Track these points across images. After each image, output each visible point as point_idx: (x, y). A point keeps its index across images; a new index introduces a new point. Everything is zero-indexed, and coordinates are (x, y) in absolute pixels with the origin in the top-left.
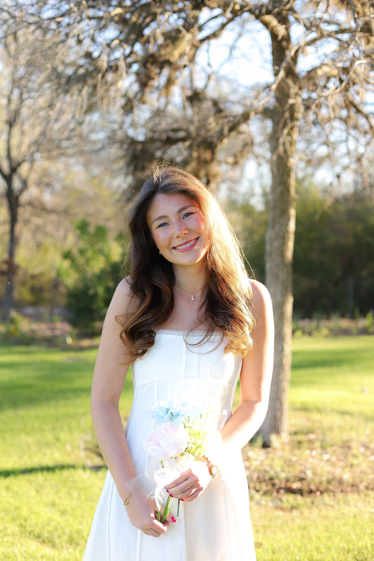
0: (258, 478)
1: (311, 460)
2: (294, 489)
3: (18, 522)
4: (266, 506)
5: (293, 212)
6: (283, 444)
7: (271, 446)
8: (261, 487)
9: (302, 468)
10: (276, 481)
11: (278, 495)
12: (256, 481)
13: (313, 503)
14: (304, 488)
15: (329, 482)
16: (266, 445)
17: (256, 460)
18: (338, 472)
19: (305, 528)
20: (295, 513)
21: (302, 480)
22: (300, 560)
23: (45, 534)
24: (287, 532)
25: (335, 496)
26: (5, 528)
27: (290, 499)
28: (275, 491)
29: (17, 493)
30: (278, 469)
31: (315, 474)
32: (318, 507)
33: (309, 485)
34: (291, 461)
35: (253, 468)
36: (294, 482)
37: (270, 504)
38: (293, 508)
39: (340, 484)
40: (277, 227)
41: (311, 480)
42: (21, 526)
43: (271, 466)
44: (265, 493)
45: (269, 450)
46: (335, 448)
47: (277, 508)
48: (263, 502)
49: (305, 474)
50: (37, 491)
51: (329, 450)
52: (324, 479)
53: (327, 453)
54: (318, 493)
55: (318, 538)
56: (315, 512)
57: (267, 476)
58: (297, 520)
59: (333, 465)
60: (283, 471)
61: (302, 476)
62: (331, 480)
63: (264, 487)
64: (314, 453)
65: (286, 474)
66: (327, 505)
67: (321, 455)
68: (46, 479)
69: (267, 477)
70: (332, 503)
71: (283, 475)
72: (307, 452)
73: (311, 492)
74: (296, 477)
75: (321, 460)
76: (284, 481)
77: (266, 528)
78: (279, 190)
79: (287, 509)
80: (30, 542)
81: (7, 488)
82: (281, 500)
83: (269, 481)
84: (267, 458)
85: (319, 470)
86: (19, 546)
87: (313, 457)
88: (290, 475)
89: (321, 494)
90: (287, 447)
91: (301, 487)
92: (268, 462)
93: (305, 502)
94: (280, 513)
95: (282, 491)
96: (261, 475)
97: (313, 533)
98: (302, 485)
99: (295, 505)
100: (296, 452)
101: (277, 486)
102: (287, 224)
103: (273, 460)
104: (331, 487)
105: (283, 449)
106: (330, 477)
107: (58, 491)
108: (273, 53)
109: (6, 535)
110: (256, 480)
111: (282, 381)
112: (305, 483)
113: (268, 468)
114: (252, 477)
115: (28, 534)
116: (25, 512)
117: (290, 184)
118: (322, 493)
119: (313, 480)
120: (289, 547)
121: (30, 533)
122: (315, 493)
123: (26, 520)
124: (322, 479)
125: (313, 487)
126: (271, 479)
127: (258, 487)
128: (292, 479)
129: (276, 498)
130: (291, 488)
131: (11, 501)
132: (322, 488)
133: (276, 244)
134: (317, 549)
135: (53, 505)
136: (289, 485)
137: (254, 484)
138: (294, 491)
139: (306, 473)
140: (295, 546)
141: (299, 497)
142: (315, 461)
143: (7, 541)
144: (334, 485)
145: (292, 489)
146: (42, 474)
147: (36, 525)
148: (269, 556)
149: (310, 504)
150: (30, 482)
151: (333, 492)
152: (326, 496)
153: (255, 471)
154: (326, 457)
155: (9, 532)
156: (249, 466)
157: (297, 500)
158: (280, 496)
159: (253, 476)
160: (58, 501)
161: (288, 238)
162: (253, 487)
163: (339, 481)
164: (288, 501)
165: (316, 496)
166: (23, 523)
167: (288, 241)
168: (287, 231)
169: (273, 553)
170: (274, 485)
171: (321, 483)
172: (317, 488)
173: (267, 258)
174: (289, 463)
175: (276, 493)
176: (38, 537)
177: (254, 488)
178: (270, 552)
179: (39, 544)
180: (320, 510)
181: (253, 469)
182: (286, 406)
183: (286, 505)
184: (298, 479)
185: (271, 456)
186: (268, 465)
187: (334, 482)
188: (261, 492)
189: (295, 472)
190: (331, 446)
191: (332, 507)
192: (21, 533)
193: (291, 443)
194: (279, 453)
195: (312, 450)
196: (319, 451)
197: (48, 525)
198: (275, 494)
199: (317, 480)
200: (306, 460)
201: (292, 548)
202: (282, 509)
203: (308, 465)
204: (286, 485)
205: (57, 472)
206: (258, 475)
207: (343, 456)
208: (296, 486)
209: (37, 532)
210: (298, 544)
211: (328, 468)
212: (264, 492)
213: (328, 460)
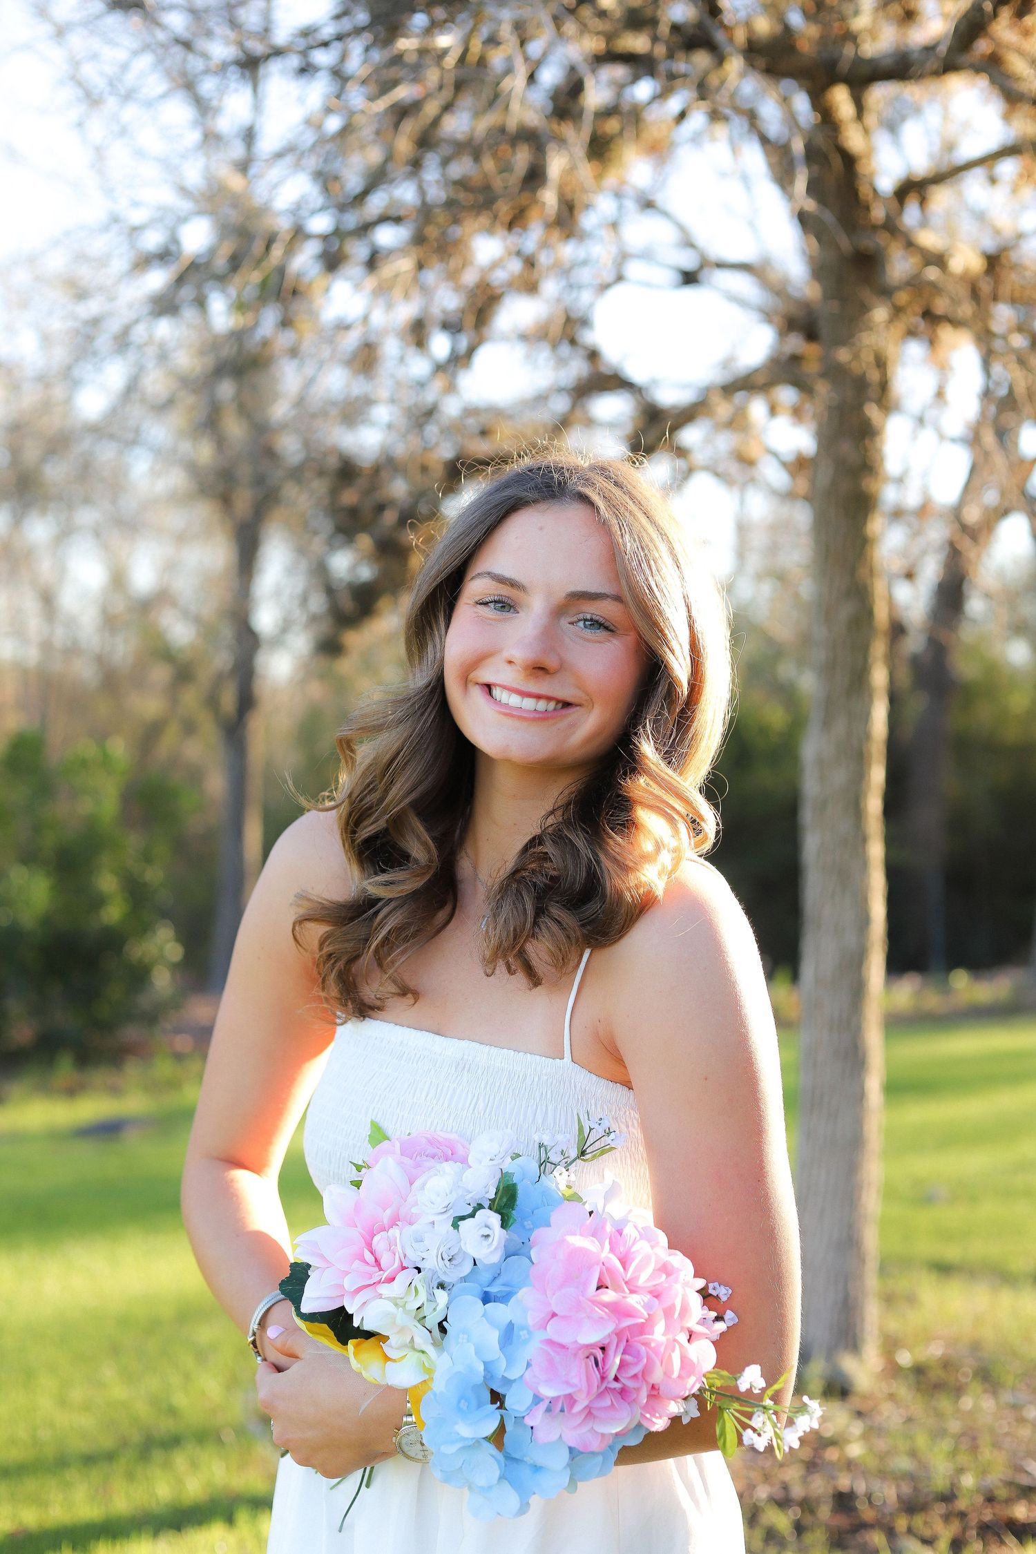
5: (879, 677)
7: (853, 1389)
10: (962, 1504)
16: (840, 1390)
35: (863, 1467)
36: (1009, 1501)
40: (840, 727)
43: (916, 1458)
44: (956, 1547)
45: (857, 1403)
49: (1025, 1471)
57: (924, 1489)
60: (960, 1471)
61: (1023, 1479)
63: (940, 1528)
65: (976, 1478)
69: (929, 1492)
71: (969, 1484)
74: (1009, 1484)
76: (984, 1502)
78: (846, 611)
83: (939, 1504)
84: (871, 1430)
88: (990, 1480)
95: (1008, 1537)
96: (906, 1489)
101: (973, 1520)
102: (866, 717)
105: (894, 1397)
110: (899, 1506)
113: (913, 1467)
114: (883, 1498)
126: (945, 1498)
127: (920, 1529)
128: (1002, 1493)
130: (1015, 1519)
133: (840, 776)
136: (1003, 1511)
137: (902, 1518)
139: (1026, 1468)
159: (882, 1492)
161: (871, 755)
162: (906, 1530)
167: (869, 768)
168: (867, 736)
170: (962, 1515)
177: (910, 1531)
184: (1016, 1490)
186: (902, 1456)
188: (942, 1545)
189: (997, 1469)
194: (890, 1410)
203: (1011, 1444)
204: (994, 1514)
206: (897, 1488)
208: (1022, 1513)
212: (948, 1544)
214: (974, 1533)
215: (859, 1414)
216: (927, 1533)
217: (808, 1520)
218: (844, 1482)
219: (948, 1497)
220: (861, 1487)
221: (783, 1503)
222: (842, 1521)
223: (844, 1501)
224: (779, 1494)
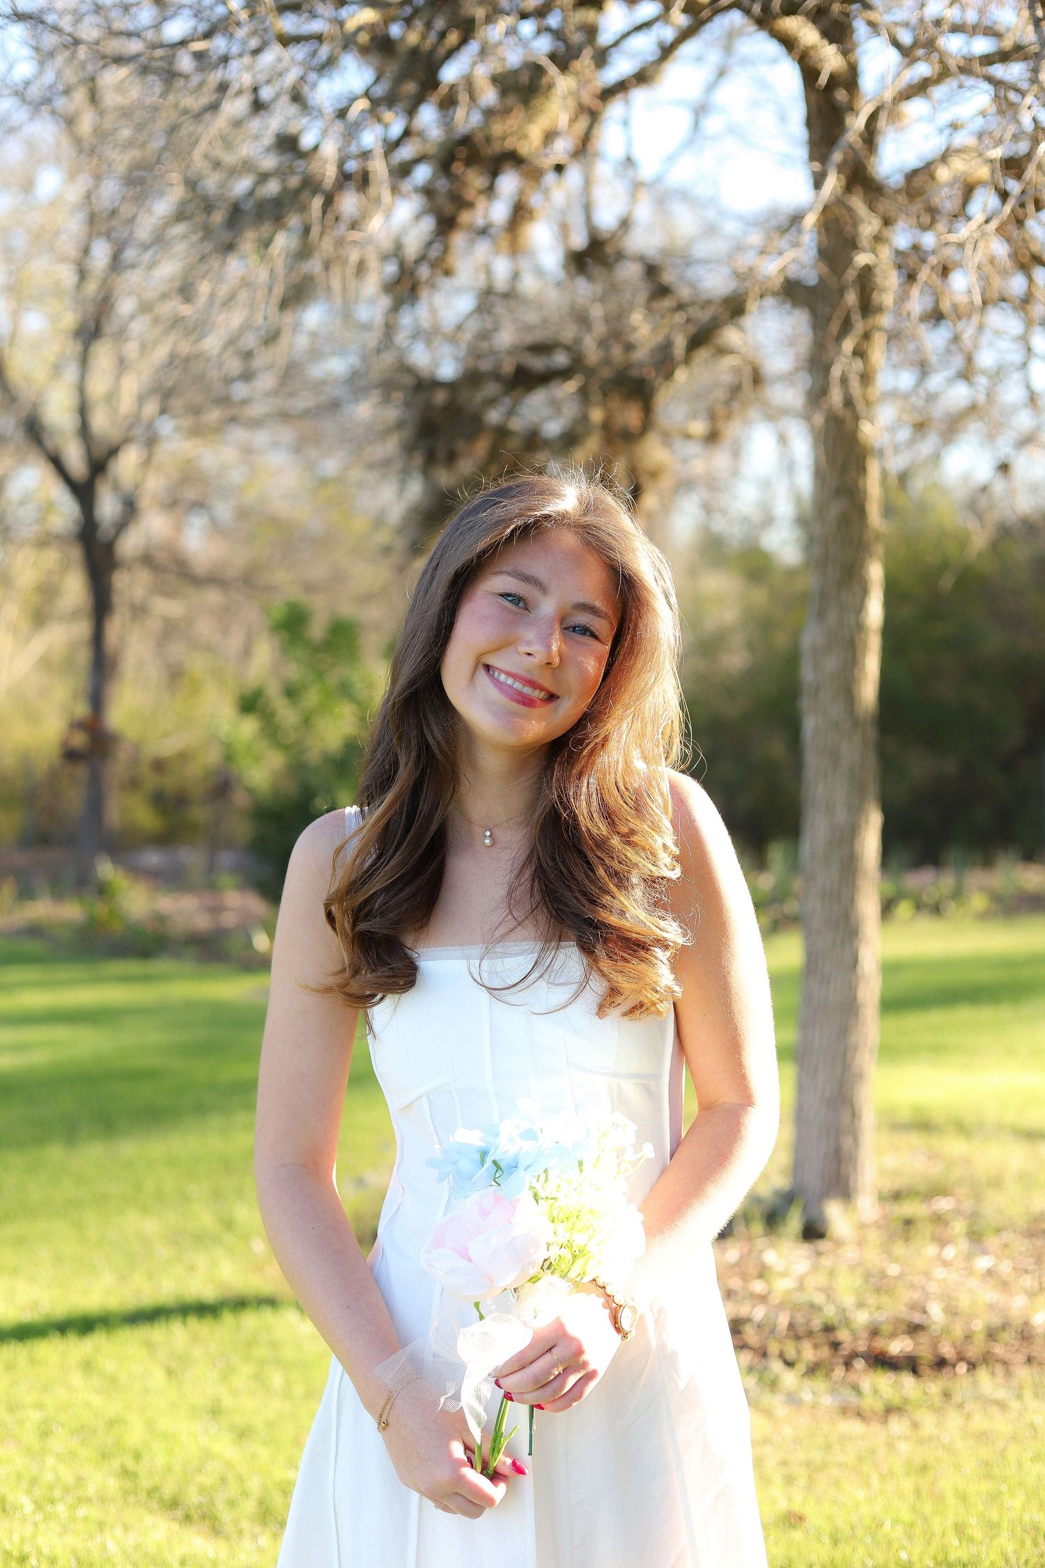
0: (791, 1326)
1: (939, 1273)
2: (892, 1358)
3: (116, 1464)
4: (814, 1406)
5: (875, 572)
6: (862, 1226)
7: (828, 1233)
8: (799, 1352)
9: (916, 1296)
10: (843, 1335)
11: (849, 1373)
12: (787, 1337)
13: (947, 1395)
14: (921, 1354)
15: (991, 1335)
16: (813, 1232)
17: (785, 1274)
18: (1018, 1305)
19: (924, 1468)
20: (897, 1426)
21: (914, 1329)
22: (910, 1561)
23: (193, 1497)
24: (875, 1480)
25: (1008, 1374)
26: (80, 1479)
27: (883, 1384)
28: (838, 1364)
29: (113, 1381)
30: (848, 1300)
31: (952, 1312)
32: (960, 1406)
33: (935, 1344)
34: (883, 1275)
35: (776, 1298)
36: (893, 1335)
37: (827, 1401)
38: (890, 1410)
39: (1023, 1339)
40: (832, 616)
41: (942, 1330)
42: (125, 1473)
43: (828, 1292)
44: (813, 1370)
45: (822, 1245)
46: (1008, 1236)
47: (844, 1411)
48: (807, 1396)
49: (925, 1312)
50: (170, 1373)
51: (993, 1242)
52: (978, 1326)
53: (985, 1252)
54: (962, 1368)
55: (963, 1497)
56: (954, 1420)
57: (815, 1321)
58: (903, 1447)
59: (1004, 1285)
60: (861, 1305)
61: (917, 1318)
62: (997, 1329)
63: (809, 1353)
64: (950, 1252)
65: (871, 1313)
66: (987, 1402)
67: (969, 1257)
68: (195, 1339)
69: (817, 1323)
70: (1001, 1394)
71: (862, 1318)
72: (931, 1250)
73: (941, 1364)
74: (897, 1321)
75: (970, 1271)
76: (865, 1335)
77: (814, 1469)
78: (835, 509)
79: (875, 1413)
80: (149, 1519)
81: (88, 1366)
82: (856, 1388)
83: (821, 1334)
84: (815, 1268)
85: (964, 1302)
86: (119, 1531)
87: (946, 1264)
88: (881, 1317)
89: (969, 1370)
90: (873, 1237)
91: (912, 1350)
92: (821, 1279)
93: (926, 1394)
94: (854, 1427)
95: (859, 1364)
96: (800, 1319)
97: (947, 1484)
98: (915, 1345)
99: (896, 1401)
100: (899, 1249)
101: (846, 1350)
102: (860, 608)
103: (832, 1273)
104: (999, 1350)
105: (861, 1243)
106: (996, 1320)
107: (227, 1374)
108: (809, 123)
109: (83, 1500)
110: (785, 1332)
111: (855, 1049)
112: (923, 1338)
113: (819, 1299)
114: (775, 1325)
115: (143, 1496)
116: (135, 1435)
117: (865, 492)
118: (972, 1366)
119: (946, 1330)
120: (880, 1525)
121: (152, 1492)
122: (954, 1366)
123: (137, 1456)
124: (972, 1325)
125: (947, 1351)
126: (829, 1329)
127: (791, 1353)
128: (886, 1328)
129: (842, 1383)
130: (886, 1352)
131: (97, 1401)
132: (973, 1352)
133: (831, 664)
134: (960, 1529)
135: (215, 1411)
136: (879, 1344)
137: (781, 1342)
138: (894, 1361)
139: (927, 1309)
140: (895, 1522)
141: (907, 1380)
142: (953, 1277)
143: (86, 1519)
144: (1006, 1344)
145: (887, 1356)
146: (184, 1323)
147: (168, 1469)
148: (821, 1552)
149: (938, 1400)
150: (150, 1346)
151: (1005, 1363)
152: (983, 1375)
153: (781, 1306)
154: (983, 1263)
155: (91, 1489)
156: (764, 1292)
157: (902, 1387)
158: (853, 1377)
159: (776, 1319)
160: (228, 1401)
161: (865, 645)
162: (777, 1352)
163: (1022, 1332)
164: (876, 1391)
165: (955, 1374)
166: (130, 1464)
167: (864, 655)
168: (860, 627)
169: (835, 1542)
170: (836, 1346)
171: (968, 1337)
172: (959, 1353)
173: (805, 704)
174: (879, 1284)
175: (844, 1368)
176: (173, 1504)
177: (782, 1356)
178: (827, 1540)
179: (175, 1526)
180: (968, 1417)
181: (778, 1301)
182: (868, 1120)
183: (870, 1402)
184: (904, 1327)
185: (826, 1262)
186: (821, 1290)
187: (1005, 1336)
188: (801, 1367)
189: (896, 1307)
190: (998, 1230)
191: (1002, 1405)
192: (126, 1493)
193: (883, 1224)
194: (850, 1253)
195: (943, 1243)
196: (964, 1245)
197: (199, 1470)
198: (839, 1372)
199: (958, 1331)
200: (927, 1274)
201: (887, 1527)
202: (859, 1414)
203: (933, 1288)
204: (869, 1346)
205: (228, 1318)
206: (792, 1317)
207: (1032, 1260)
208: (898, 1347)
209: (168, 1490)
210: (907, 1516)
211: (990, 1295)
212: (808, 1367)
213: (990, 1273)
214: (841, 1360)
216: (794, 1355)
220: (759, 1313)
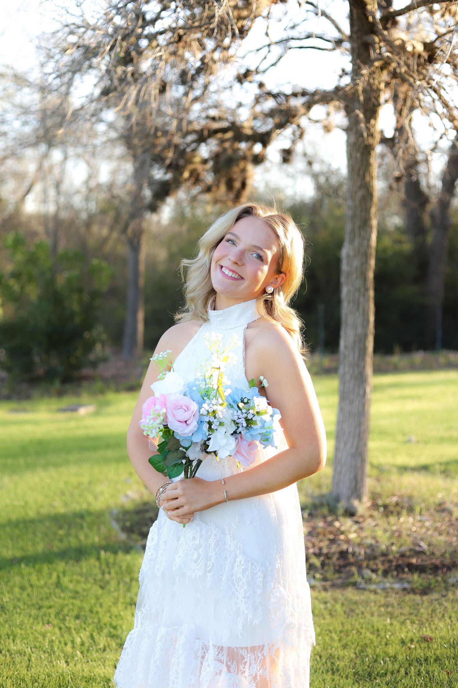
0: (366, 554)
2: (414, 566)
5: (375, 223)
6: (367, 508)
7: (357, 513)
9: (412, 539)
10: (391, 557)
11: (400, 574)
12: (365, 559)
13: (445, 581)
14: (425, 564)
15: (451, 555)
16: (350, 513)
17: (349, 531)
21: (418, 553)
28: (393, 570)
30: (386, 542)
31: (430, 545)
32: (455, 587)
35: (353, 542)
36: (411, 556)
37: (397, 586)
38: (425, 589)
40: (357, 241)
41: (430, 553)
43: (375, 539)
44: (385, 573)
45: (357, 518)
47: (407, 591)
49: (419, 546)
52: (444, 551)
53: (428, 519)
54: (445, 569)
57: (377, 551)
60: (393, 544)
61: (418, 549)
63: (381, 568)
65: (398, 548)
71: (395, 550)
73: (436, 567)
74: (411, 550)
76: (399, 557)
78: (360, 194)
84: (360, 529)
85: (434, 541)
88: (403, 549)
96: (368, 551)
101: (394, 563)
102: (369, 239)
105: (372, 517)
110: (364, 557)
112: (424, 557)
118: (449, 569)
119: (432, 552)
122: (442, 569)
124: (442, 550)
125: (437, 562)
128: (408, 553)
130: (412, 564)
132: (447, 563)
133: (356, 263)
136: (407, 560)
152: (455, 572)
153: (359, 545)
154: (428, 524)
158: (403, 575)
159: (359, 551)
161: (370, 254)
165: (444, 572)
167: (369, 259)
168: (369, 246)
170: (390, 561)
171: (442, 555)
172: (442, 563)
173: (343, 281)
175: (397, 572)
177: (367, 567)
184: (414, 553)
185: (364, 526)
188: (380, 572)
199: (437, 553)
203: (417, 536)
204: (403, 561)
206: (365, 550)
208: (415, 561)
212: (382, 572)
214: (394, 568)
215: (357, 522)
216: (374, 567)
217: (327, 561)
218: (344, 547)
219: (384, 554)
220: (351, 549)
221: (317, 555)
222: (342, 562)
223: (343, 554)
224: (317, 551)
